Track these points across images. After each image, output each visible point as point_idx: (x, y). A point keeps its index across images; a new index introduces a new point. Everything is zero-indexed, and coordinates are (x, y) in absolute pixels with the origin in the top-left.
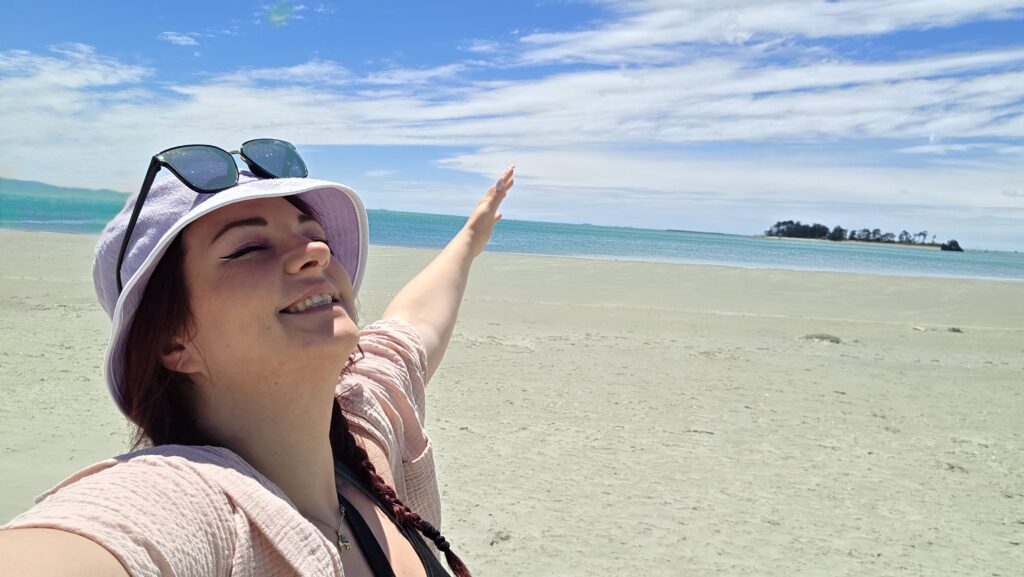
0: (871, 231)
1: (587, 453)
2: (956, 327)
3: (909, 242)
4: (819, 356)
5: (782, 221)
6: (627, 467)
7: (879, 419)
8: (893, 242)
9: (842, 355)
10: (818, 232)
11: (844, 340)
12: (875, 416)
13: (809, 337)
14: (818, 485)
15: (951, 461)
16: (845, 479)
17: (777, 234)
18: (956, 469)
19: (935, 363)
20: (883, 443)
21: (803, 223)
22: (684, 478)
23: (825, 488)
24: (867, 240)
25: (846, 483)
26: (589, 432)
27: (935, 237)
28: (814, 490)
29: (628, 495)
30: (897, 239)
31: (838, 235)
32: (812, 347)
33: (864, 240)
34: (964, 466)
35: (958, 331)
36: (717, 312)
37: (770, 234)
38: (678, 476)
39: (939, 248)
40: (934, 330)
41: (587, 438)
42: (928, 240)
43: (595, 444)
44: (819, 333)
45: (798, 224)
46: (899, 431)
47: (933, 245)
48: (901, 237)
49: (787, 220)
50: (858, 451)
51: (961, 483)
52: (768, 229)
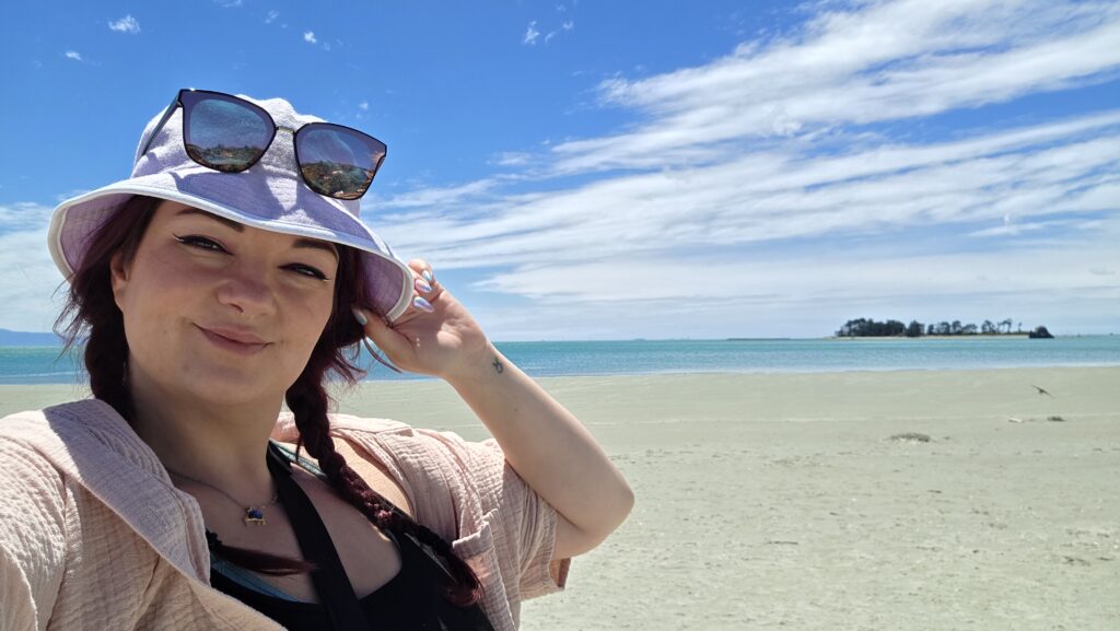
0: (951, 323)
1: (656, 574)
2: (1056, 415)
3: (994, 333)
4: (908, 457)
5: (853, 319)
6: (704, 585)
7: (981, 516)
8: (976, 334)
9: (933, 454)
10: (892, 329)
11: (933, 438)
12: (977, 512)
13: (894, 438)
14: (920, 589)
15: (1069, 554)
16: (949, 580)
17: (849, 335)
18: (1076, 562)
19: (1037, 454)
20: (989, 540)
21: (876, 321)
22: (767, 592)
23: (929, 591)
24: (947, 333)
25: (952, 585)
26: (657, 551)
27: (1020, 325)
28: (916, 595)
29: (705, 614)
30: (979, 330)
31: (915, 330)
32: (899, 448)
33: (943, 334)
34: (1085, 558)
35: (1059, 419)
36: (791, 420)
37: (841, 334)
38: (761, 591)
39: (1027, 337)
40: (1032, 420)
41: (655, 558)
42: (1014, 329)
43: (664, 563)
44: (905, 432)
45: (871, 322)
46: (1006, 526)
47: (1020, 333)
48: (983, 328)
49: (858, 318)
50: (961, 550)
51: (1082, 577)
52: (839, 329)
